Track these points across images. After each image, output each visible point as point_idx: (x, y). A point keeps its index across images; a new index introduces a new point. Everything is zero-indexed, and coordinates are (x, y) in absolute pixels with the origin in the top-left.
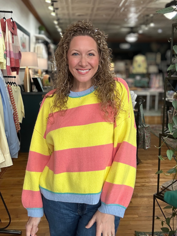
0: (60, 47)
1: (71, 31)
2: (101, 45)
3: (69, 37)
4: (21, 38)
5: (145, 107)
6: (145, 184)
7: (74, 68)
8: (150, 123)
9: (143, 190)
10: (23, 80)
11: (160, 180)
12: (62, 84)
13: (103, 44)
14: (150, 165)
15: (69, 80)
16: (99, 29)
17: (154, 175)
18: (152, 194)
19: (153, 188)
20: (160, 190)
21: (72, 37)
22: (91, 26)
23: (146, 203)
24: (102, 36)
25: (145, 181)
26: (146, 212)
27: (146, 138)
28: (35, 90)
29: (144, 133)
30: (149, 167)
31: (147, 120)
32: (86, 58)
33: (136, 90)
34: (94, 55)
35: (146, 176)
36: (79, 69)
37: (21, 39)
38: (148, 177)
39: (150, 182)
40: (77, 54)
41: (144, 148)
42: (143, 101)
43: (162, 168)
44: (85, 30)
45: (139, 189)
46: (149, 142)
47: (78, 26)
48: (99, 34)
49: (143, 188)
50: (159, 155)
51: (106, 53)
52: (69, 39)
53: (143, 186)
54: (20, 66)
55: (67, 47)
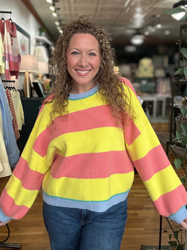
0: (59, 44)
1: (72, 27)
2: (104, 45)
3: (69, 34)
7: (73, 68)
9: (149, 201)
10: (22, 85)
12: (60, 86)
13: (105, 44)
15: (67, 81)
16: (101, 27)
21: (72, 34)
22: (93, 24)
23: (153, 215)
24: (105, 35)
26: (152, 224)
28: (35, 95)
32: (87, 58)
33: (142, 95)
34: (95, 55)
36: (78, 69)
37: (21, 41)
40: (77, 53)
42: (149, 107)
44: (87, 27)
45: (145, 200)
47: (79, 22)
48: (102, 33)
51: (108, 53)
52: (68, 36)
54: (19, 70)
55: (66, 45)
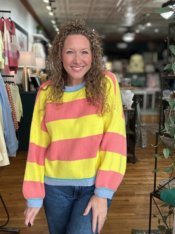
0: (55, 45)
1: (65, 30)
4: (19, 37)
5: (141, 106)
6: (142, 182)
7: (69, 65)
8: (147, 122)
9: (140, 188)
10: (21, 79)
11: (157, 178)
12: (56, 81)
13: (95, 43)
14: (147, 164)
15: (63, 76)
16: (92, 29)
17: (150, 173)
18: (149, 192)
19: (150, 186)
20: (157, 189)
21: (66, 36)
22: (84, 26)
23: (143, 201)
25: (142, 179)
26: (143, 210)
27: (143, 136)
28: (33, 89)
29: (141, 132)
30: (146, 165)
31: (144, 119)
32: (80, 56)
34: (87, 53)
35: (143, 175)
37: (19, 39)
38: (145, 175)
39: (147, 180)
40: (72, 52)
41: (141, 147)
42: (140, 100)
43: (159, 167)
44: (79, 29)
45: (135, 187)
46: (146, 141)
48: (92, 34)
49: (140, 187)
50: (156, 153)
53: (140, 184)
54: (18, 66)
